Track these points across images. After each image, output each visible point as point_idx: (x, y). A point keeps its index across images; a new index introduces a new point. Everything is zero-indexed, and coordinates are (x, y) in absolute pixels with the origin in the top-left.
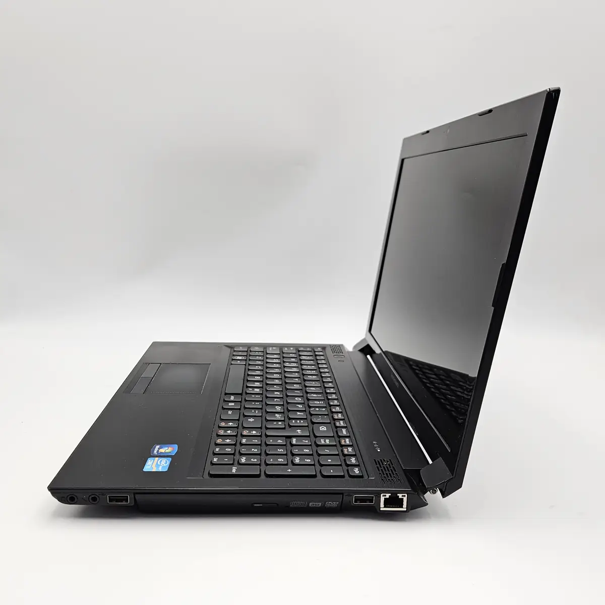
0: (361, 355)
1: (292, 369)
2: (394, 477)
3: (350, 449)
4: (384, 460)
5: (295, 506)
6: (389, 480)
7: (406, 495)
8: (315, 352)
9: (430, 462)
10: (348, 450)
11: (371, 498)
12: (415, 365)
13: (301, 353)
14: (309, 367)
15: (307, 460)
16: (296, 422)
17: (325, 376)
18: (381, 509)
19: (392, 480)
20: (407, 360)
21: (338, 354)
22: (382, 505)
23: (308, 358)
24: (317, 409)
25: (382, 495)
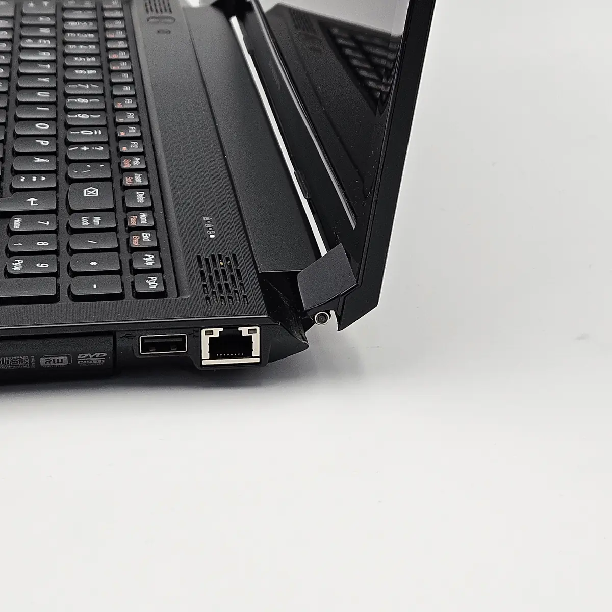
0: (216, 17)
1: (38, 55)
2: (236, 292)
3: (146, 237)
4: (220, 257)
5: (7, 366)
6: (222, 298)
7: (258, 329)
8: (103, 10)
9: (323, 251)
10: (141, 237)
11: (180, 340)
12: (346, 35)
13: (67, 15)
14: (82, 49)
15: (42, 266)
16: (29, 180)
17: (118, 68)
18: (204, 363)
19: (230, 297)
20: (326, 25)
21: (159, 14)
22: (205, 353)
23: (84, 26)
24: (85, 148)
25: (203, 331)
